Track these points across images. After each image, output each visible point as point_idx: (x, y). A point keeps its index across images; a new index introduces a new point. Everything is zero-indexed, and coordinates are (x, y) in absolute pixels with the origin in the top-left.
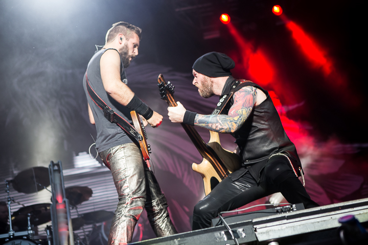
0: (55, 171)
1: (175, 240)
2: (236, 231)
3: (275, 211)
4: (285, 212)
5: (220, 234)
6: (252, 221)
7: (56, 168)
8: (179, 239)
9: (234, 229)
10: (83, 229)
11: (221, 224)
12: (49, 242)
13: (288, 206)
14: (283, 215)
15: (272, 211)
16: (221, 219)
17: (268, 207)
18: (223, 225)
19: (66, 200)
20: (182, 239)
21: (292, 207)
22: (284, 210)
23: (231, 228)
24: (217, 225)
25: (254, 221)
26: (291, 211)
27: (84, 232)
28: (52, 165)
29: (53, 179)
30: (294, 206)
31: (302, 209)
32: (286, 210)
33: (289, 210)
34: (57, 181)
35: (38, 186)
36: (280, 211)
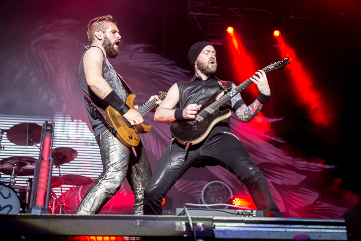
0: (47, 130)
1: (138, 220)
2: (196, 224)
3: (236, 213)
4: (245, 215)
5: (181, 224)
6: (212, 218)
7: (49, 128)
8: (141, 221)
9: (195, 222)
10: (61, 187)
11: (184, 214)
12: (28, 193)
13: (248, 211)
14: (242, 218)
15: (233, 212)
16: (184, 210)
17: (230, 208)
18: (185, 216)
19: (51, 159)
20: (144, 221)
21: (252, 212)
22: (244, 214)
23: (192, 220)
24: (180, 215)
25: (215, 218)
26: (251, 216)
27: (61, 190)
28: (45, 124)
29: (44, 137)
30: (254, 211)
31: (261, 217)
32: (247, 214)
33: (249, 215)
34: (47, 140)
35: (29, 140)
36: (240, 213)
